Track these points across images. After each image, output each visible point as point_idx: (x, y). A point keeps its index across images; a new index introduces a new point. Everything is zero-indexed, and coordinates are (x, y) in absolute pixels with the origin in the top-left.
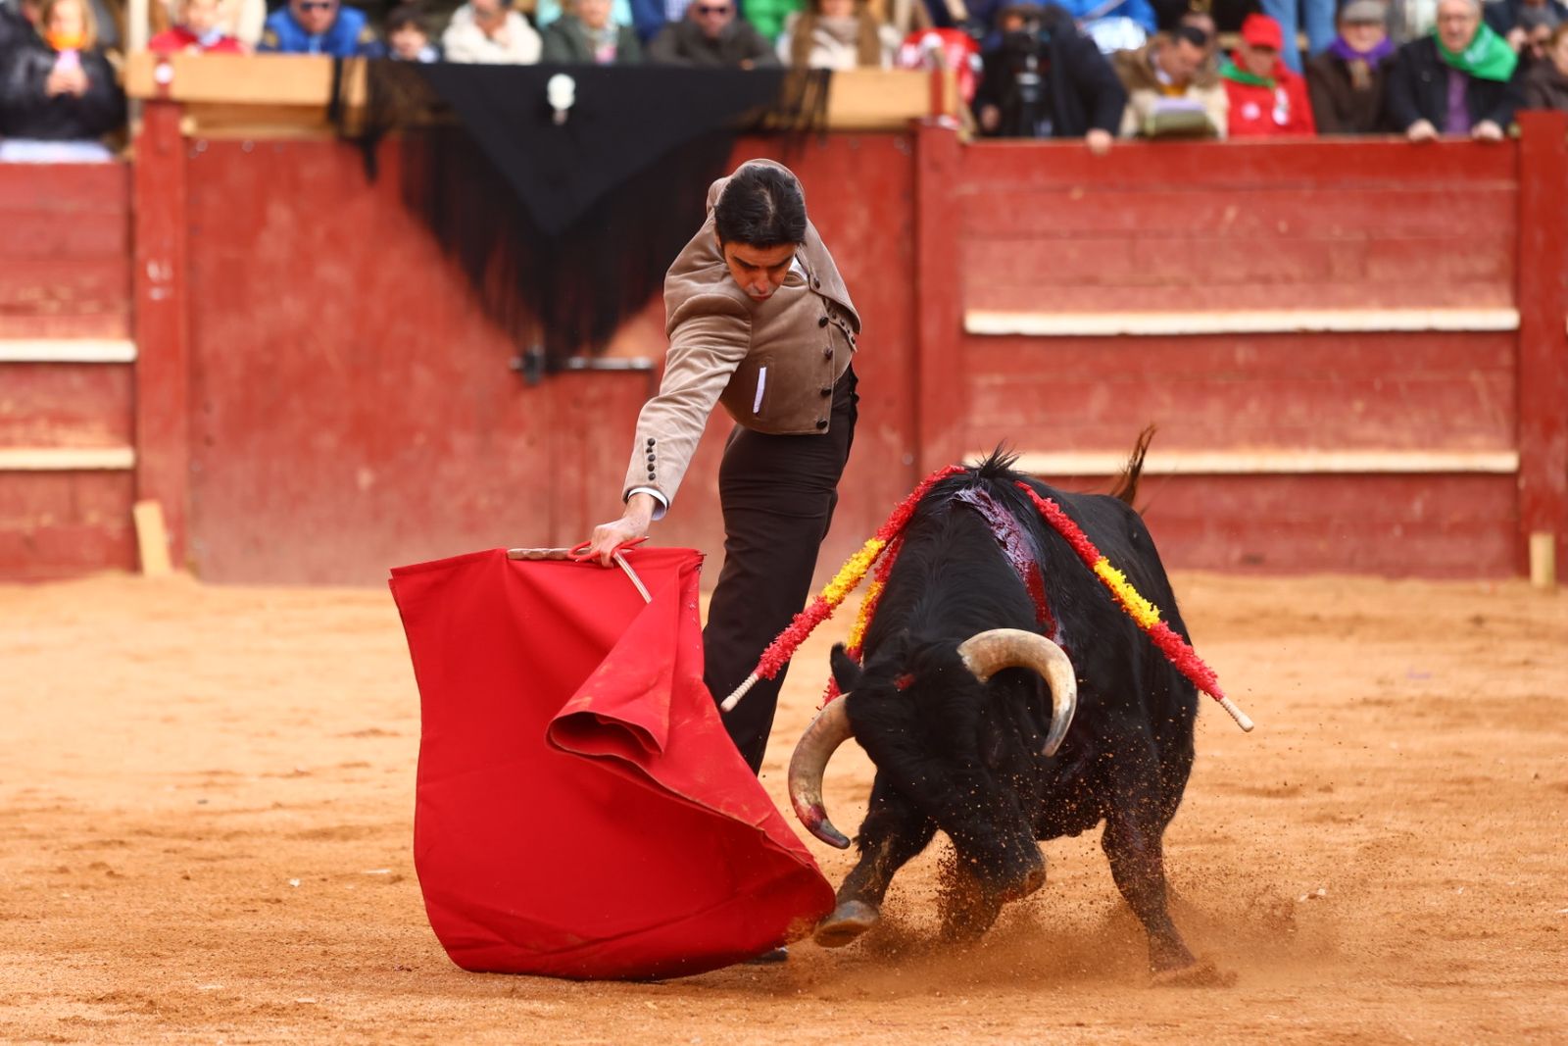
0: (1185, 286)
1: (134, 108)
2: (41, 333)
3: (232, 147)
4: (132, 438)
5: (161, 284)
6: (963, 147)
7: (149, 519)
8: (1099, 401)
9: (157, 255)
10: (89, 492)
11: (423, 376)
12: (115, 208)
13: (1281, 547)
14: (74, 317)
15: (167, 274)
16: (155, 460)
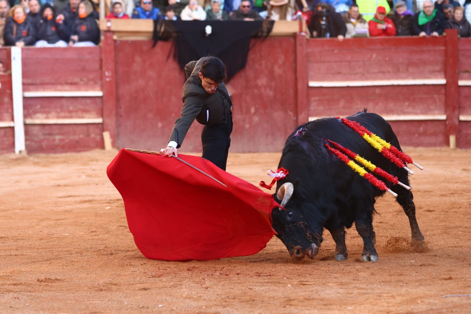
0: (363, 74)
1: (102, 33)
2: (79, 90)
3: (126, 42)
4: (102, 116)
5: (109, 77)
6: (307, 40)
7: (107, 136)
8: (342, 103)
9: (108, 70)
10: (92, 129)
12: (97, 58)
14: (87, 86)
15: (110, 74)
16: (108, 121)
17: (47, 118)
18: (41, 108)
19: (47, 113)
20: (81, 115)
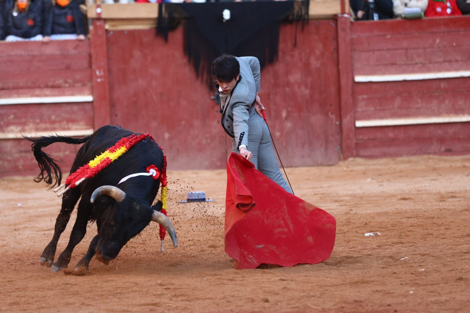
0: (424, 65)
1: (90, 22)
2: (63, 94)
3: (122, 32)
4: (93, 126)
5: (100, 77)
6: (351, 23)
8: (398, 102)
9: (99, 68)
11: (183, 102)
12: (85, 54)
13: (457, 146)
14: (73, 89)
15: (102, 74)
17: (23, 130)
18: (16, 117)
19: (23, 125)
20: (66, 126)
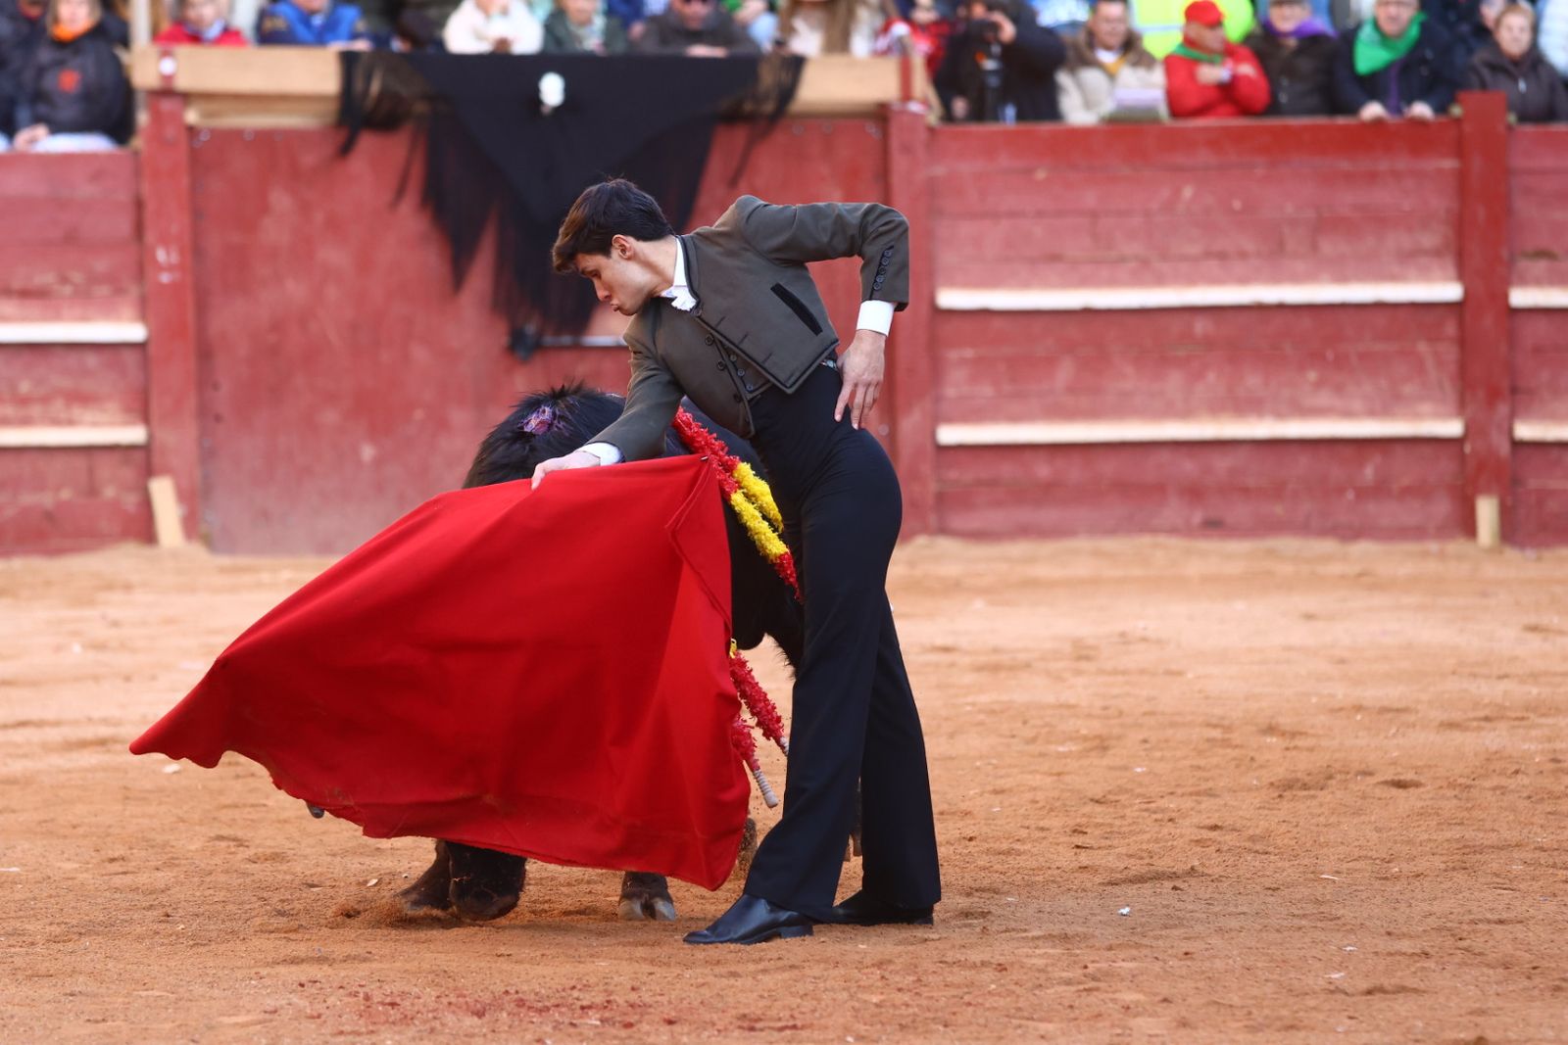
0: (1144, 263)
1: (141, 100)
2: (56, 316)
3: (236, 134)
4: (145, 418)
5: (170, 268)
6: (931, 130)
7: (163, 492)
8: (1065, 372)
9: (164, 241)
10: (106, 468)
11: (420, 354)
12: (124, 197)
13: (1240, 511)
14: (86, 299)
15: (174, 258)
16: (168, 437)
20: (63, 415)
